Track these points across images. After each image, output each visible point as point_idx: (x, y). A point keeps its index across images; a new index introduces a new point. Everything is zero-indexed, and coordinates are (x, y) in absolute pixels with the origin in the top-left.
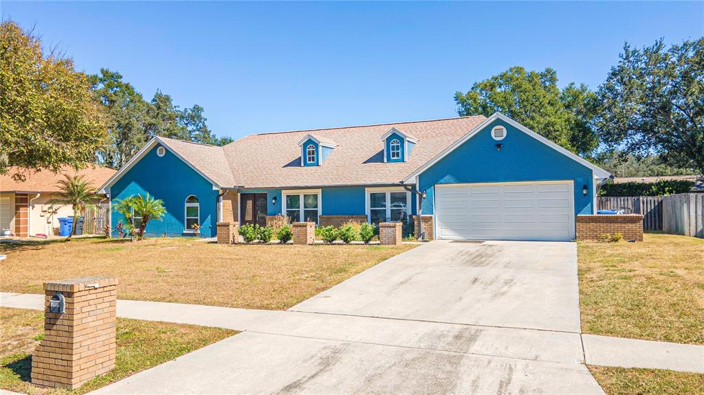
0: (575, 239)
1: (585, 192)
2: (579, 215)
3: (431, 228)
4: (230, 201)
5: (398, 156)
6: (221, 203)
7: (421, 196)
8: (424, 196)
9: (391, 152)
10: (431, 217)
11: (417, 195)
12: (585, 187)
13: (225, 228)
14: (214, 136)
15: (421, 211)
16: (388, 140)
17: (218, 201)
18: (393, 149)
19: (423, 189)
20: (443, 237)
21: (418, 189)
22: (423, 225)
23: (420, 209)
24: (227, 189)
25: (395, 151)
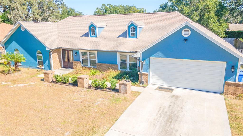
0: (222, 93)
1: (233, 70)
2: (227, 81)
3: (147, 79)
4: (57, 54)
5: (134, 35)
6: (51, 56)
7: (142, 63)
8: (144, 63)
9: (131, 33)
10: (147, 74)
11: (141, 63)
12: (233, 67)
13: (47, 75)
14: (67, 7)
15: (142, 70)
16: (129, 27)
17: (50, 54)
18: (132, 31)
19: (144, 60)
20: (153, 83)
21: (141, 59)
22: (143, 77)
23: (142, 69)
24: (53, 49)
25: (133, 33)
